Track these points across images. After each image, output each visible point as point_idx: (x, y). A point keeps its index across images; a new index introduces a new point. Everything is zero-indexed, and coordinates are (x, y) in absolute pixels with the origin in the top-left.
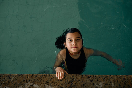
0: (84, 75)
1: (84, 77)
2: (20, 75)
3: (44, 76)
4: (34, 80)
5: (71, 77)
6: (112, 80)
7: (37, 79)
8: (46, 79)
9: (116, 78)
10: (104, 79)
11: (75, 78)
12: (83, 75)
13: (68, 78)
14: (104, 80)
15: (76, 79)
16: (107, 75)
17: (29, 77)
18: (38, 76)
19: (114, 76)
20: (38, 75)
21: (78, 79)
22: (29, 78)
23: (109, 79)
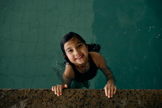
0: (101, 90)
1: (100, 92)
2: (14, 90)
3: (46, 92)
4: (33, 96)
5: (84, 92)
6: (138, 96)
7: (36, 96)
8: (49, 95)
9: (142, 94)
10: (128, 94)
11: (88, 93)
12: (99, 90)
13: (79, 94)
14: (128, 96)
15: (90, 95)
16: (132, 90)
17: (26, 92)
18: (39, 92)
19: (140, 90)
20: (39, 90)
21: (93, 95)
22: (26, 94)
23: (135, 94)
